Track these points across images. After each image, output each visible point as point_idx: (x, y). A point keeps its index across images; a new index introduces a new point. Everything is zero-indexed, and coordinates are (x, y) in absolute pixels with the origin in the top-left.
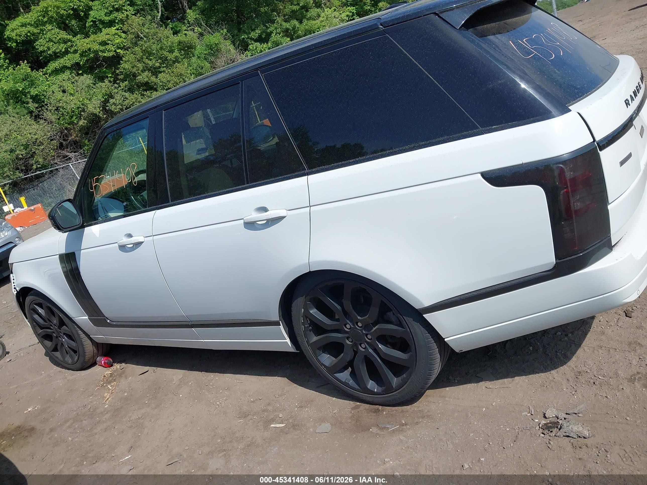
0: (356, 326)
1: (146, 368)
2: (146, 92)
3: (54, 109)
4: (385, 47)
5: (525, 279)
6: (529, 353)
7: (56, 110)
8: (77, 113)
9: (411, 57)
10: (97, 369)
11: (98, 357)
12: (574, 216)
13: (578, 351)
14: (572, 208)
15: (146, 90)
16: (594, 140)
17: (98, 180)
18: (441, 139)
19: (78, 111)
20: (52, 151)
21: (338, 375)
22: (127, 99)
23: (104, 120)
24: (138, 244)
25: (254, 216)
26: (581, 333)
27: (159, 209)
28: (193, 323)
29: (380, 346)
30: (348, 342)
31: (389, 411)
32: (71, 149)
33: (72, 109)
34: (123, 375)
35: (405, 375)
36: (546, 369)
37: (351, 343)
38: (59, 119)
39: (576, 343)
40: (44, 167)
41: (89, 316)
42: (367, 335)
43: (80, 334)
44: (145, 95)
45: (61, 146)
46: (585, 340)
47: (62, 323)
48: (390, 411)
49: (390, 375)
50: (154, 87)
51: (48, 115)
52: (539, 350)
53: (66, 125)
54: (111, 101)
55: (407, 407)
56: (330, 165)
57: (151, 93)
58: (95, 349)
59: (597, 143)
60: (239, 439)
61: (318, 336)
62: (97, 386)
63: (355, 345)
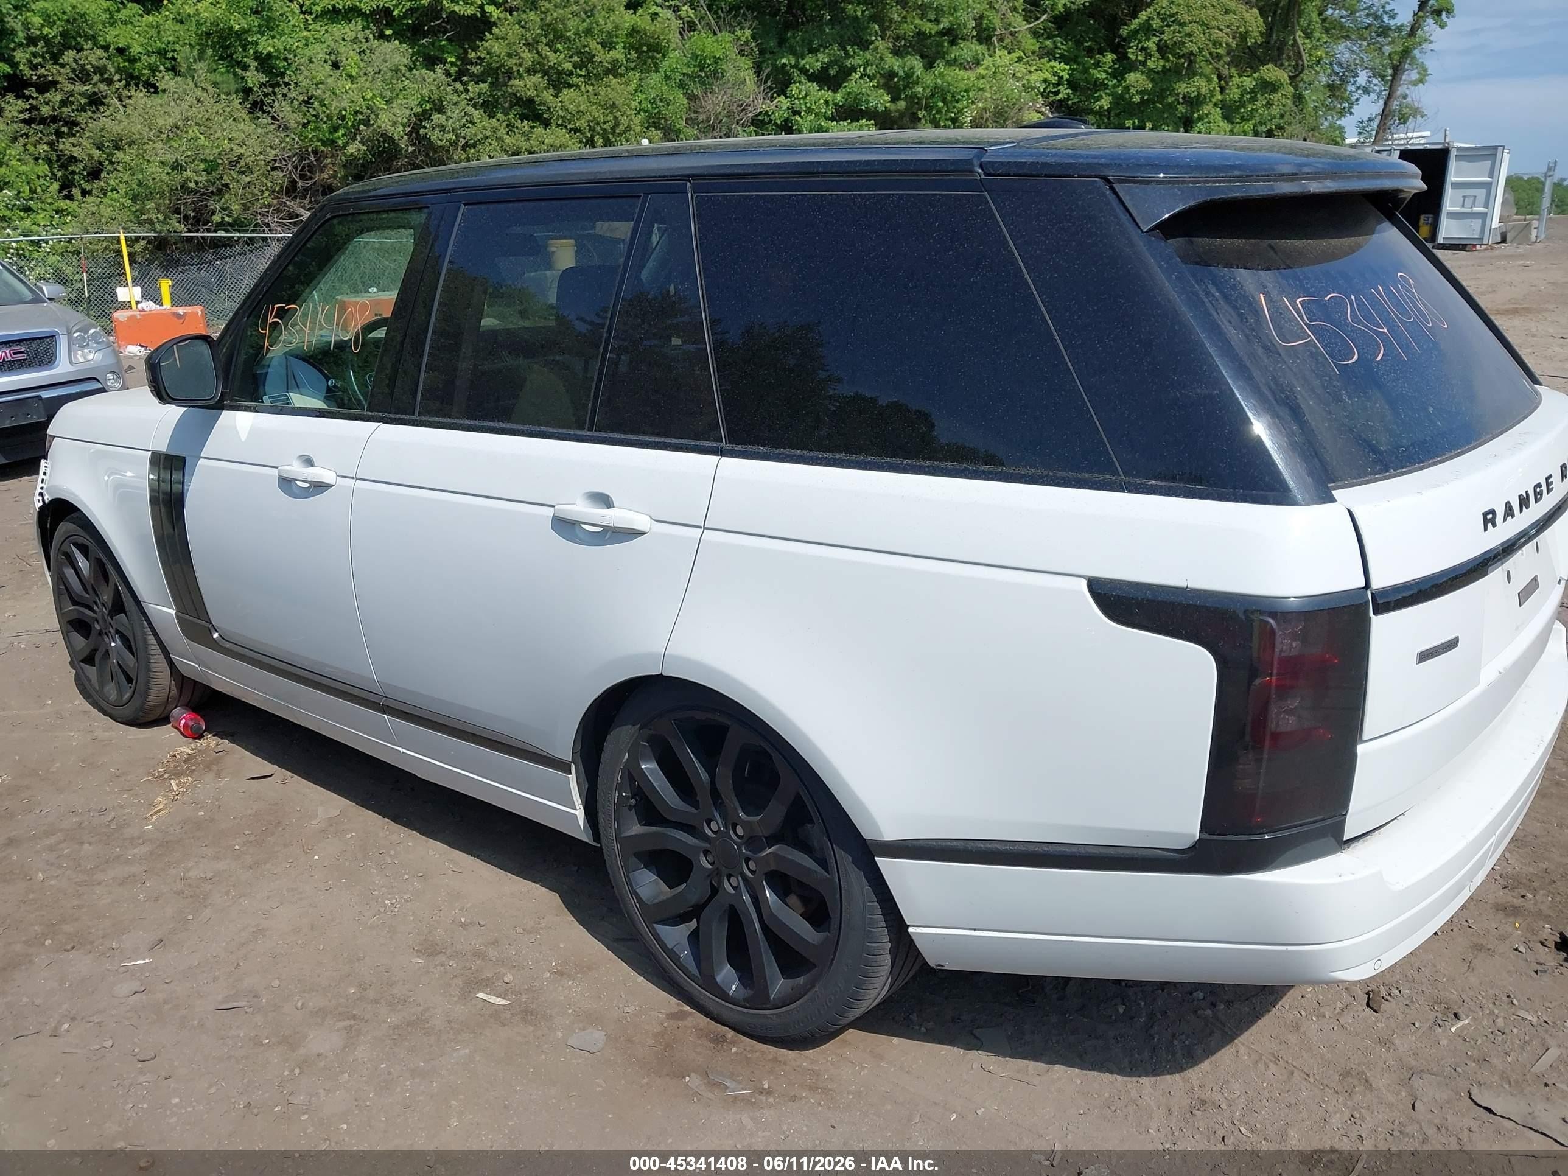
0: (731, 832)
1: (271, 768)
2: (522, 121)
3: (301, 98)
4: (973, 220)
5: (1121, 851)
6: (1114, 1017)
7: (304, 101)
8: (350, 123)
9: (1021, 263)
10: (165, 734)
11: (176, 707)
12: (1267, 743)
13: (1223, 1050)
14: (1272, 726)
15: (523, 117)
16: (1367, 586)
17: (282, 314)
18: (1030, 471)
19: (355, 120)
20: (266, 194)
21: (662, 929)
22: (473, 124)
23: (406, 157)
24: (320, 487)
25: (581, 509)
26: (1247, 1010)
27: (387, 423)
28: (389, 703)
29: (768, 895)
30: (704, 862)
31: (745, 1050)
32: (311, 202)
33: (340, 111)
34: (214, 768)
35: (801, 980)
36: (1133, 1069)
37: (710, 867)
38: (305, 125)
39: (1226, 1029)
40: (237, 224)
41: (178, 611)
42: (747, 860)
43: (150, 642)
44: (517, 128)
45: (291, 189)
46: (1250, 1030)
47: (118, 607)
48: (748, 1048)
49: (771, 966)
50: (545, 116)
51: (285, 110)
52: (1136, 1019)
53: (316, 143)
54: (436, 117)
55: (790, 1052)
56: (776, 448)
57: (532, 127)
58: (174, 688)
59: (1372, 594)
60: (396, 1000)
61: (644, 825)
62: (149, 774)
63: (717, 873)
